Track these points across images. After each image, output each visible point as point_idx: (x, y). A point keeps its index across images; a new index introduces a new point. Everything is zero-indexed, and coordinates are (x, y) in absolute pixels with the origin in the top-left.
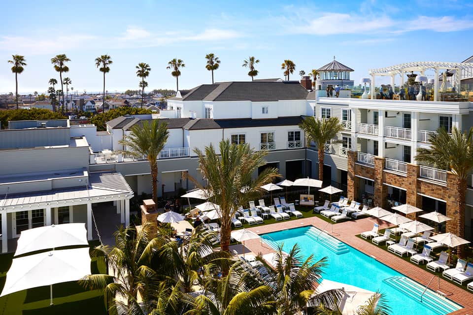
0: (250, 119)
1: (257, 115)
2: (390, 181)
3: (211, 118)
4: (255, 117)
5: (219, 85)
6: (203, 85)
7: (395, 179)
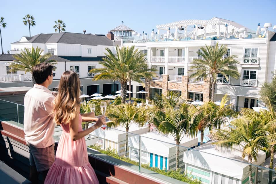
0: (81, 57)
1: (85, 54)
2: (172, 87)
3: (55, 54)
4: (83, 55)
5: (52, 35)
6: (41, 34)
7: (175, 85)
